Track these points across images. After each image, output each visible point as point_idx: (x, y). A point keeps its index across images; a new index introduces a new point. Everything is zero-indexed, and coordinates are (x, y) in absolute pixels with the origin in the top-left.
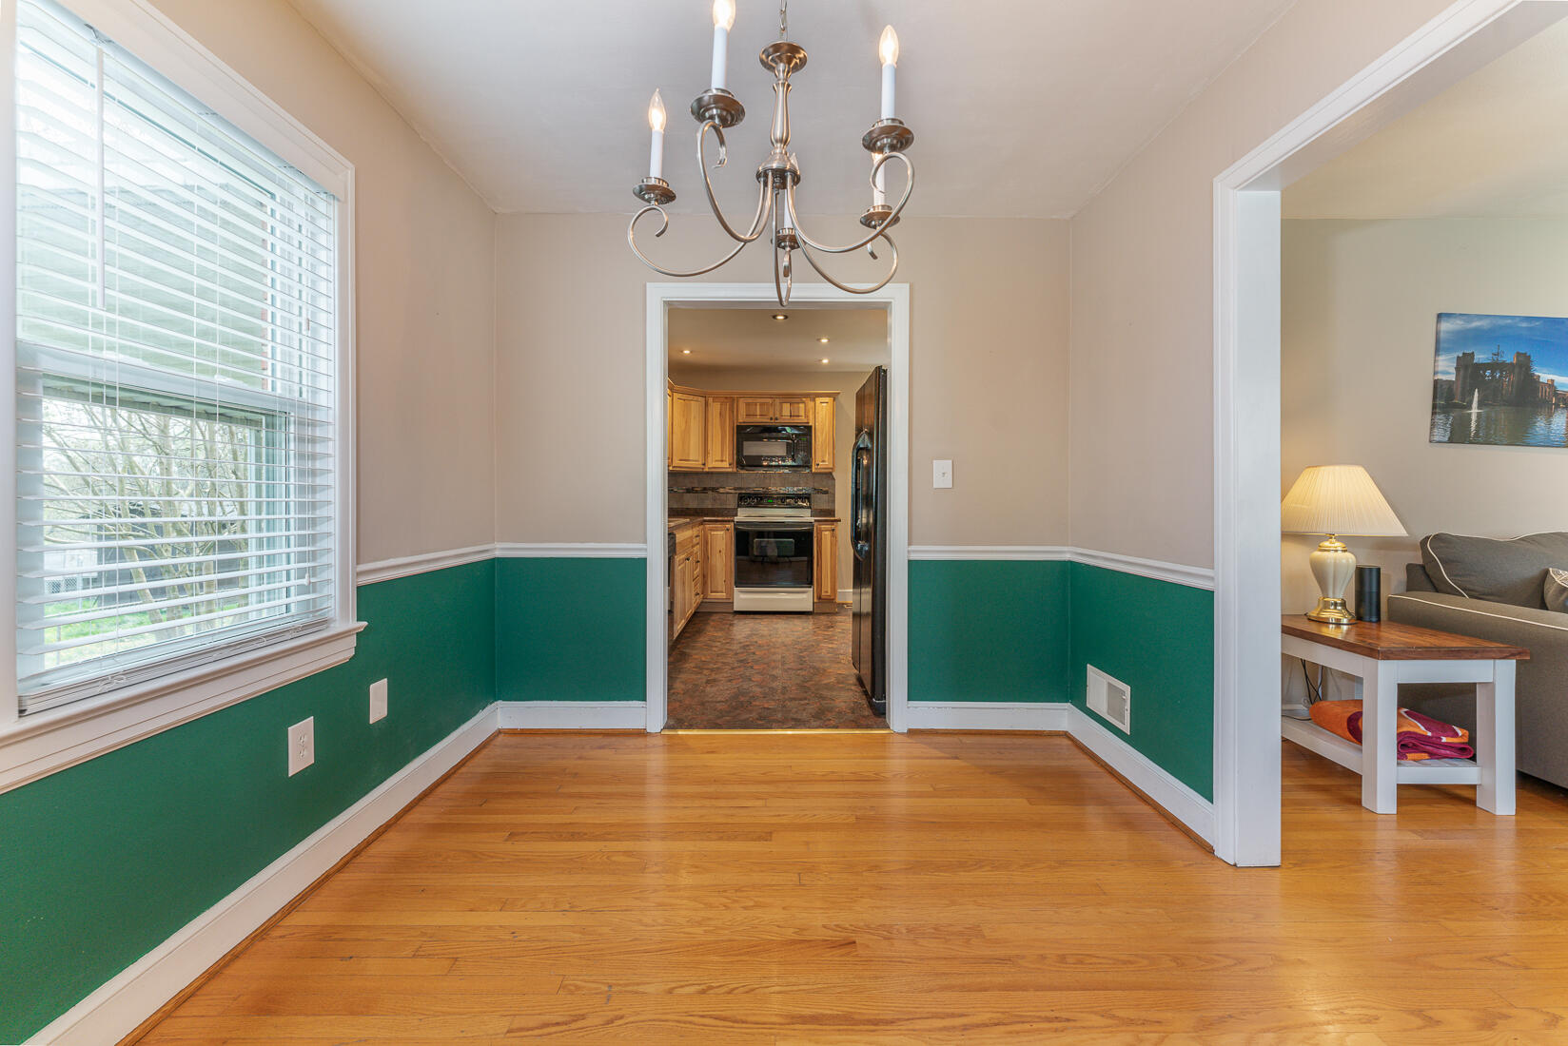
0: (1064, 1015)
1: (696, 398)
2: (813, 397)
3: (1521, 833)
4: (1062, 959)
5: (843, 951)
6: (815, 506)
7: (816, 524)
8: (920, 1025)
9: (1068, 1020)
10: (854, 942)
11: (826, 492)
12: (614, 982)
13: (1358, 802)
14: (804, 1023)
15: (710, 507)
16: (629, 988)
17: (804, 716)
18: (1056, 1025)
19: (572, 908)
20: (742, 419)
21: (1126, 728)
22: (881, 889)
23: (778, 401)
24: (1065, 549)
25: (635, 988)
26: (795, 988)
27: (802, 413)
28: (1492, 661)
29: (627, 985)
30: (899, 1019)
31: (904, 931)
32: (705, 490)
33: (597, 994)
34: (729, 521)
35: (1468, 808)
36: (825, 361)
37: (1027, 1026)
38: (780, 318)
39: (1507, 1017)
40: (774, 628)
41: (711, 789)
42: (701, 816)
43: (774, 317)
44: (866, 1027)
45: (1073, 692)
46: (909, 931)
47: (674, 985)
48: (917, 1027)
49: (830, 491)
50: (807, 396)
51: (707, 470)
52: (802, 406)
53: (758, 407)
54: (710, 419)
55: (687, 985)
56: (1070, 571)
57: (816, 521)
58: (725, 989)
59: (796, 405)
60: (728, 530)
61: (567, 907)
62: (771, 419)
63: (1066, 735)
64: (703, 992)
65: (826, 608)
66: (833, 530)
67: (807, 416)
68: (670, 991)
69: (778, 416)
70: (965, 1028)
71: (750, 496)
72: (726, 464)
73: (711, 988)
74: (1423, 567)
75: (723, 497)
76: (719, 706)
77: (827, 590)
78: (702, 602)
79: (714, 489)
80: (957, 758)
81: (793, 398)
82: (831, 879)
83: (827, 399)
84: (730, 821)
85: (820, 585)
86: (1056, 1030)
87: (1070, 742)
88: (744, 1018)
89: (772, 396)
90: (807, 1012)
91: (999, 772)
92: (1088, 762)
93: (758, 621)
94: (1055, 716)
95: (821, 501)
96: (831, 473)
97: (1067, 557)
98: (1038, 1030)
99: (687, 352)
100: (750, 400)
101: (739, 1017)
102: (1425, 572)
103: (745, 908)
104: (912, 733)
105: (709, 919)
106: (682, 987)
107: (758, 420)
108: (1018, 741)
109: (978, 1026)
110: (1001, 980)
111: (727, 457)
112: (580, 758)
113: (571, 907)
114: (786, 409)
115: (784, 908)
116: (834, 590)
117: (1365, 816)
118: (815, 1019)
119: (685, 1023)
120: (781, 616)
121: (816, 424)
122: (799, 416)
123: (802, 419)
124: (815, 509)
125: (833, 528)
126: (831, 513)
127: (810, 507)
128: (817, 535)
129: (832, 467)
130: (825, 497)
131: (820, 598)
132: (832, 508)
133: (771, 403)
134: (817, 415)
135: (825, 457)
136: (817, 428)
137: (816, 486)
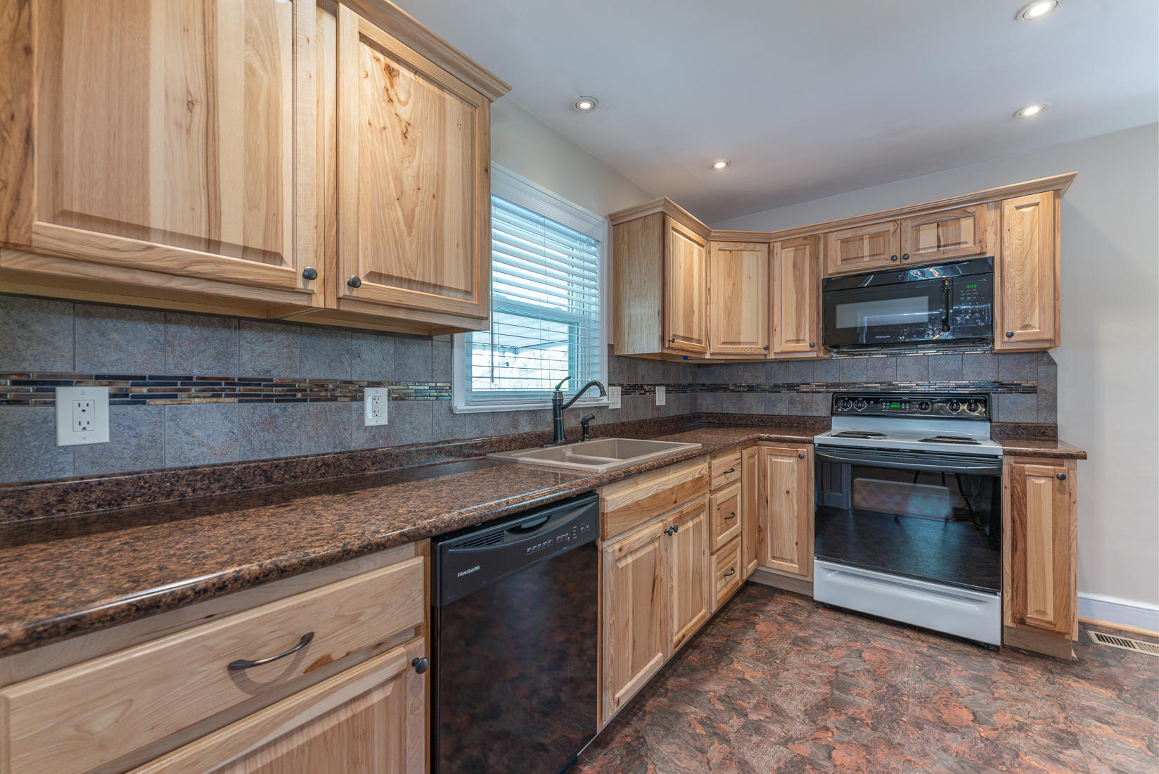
1: (751, 246)
2: (997, 199)
6: (1000, 417)
7: (1007, 460)
11: (1032, 390)
15: (785, 413)
20: (836, 265)
23: (910, 224)
27: (968, 236)
32: (776, 389)
34: (803, 442)
36: (1032, 111)
49: (1043, 386)
50: (982, 199)
51: (772, 356)
52: (967, 224)
53: (866, 242)
54: (777, 276)
57: (1006, 453)
59: (953, 224)
60: (801, 457)
62: (894, 258)
66: (1063, 478)
67: (980, 241)
69: (908, 249)
71: (853, 397)
72: (804, 346)
75: (806, 397)
77: (1041, 608)
78: (757, 570)
79: (791, 387)
81: (945, 212)
83: (1033, 198)
85: (1022, 593)
89: (895, 219)
96: (1044, 351)
99: (720, 165)
100: (848, 234)
107: (867, 263)
111: (806, 335)
114: (929, 235)
116: (1062, 610)
121: (1006, 253)
122: (959, 243)
123: (968, 247)
124: (1003, 426)
125: (1060, 470)
126: (1047, 433)
127: (990, 420)
128: (1013, 487)
129: (1049, 335)
130: (1030, 399)
131: (1021, 621)
132: (1050, 421)
133: (892, 229)
134: (1006, 234)
135: (1035, 319)
136: (1007, 259)
137: (1006, 377)
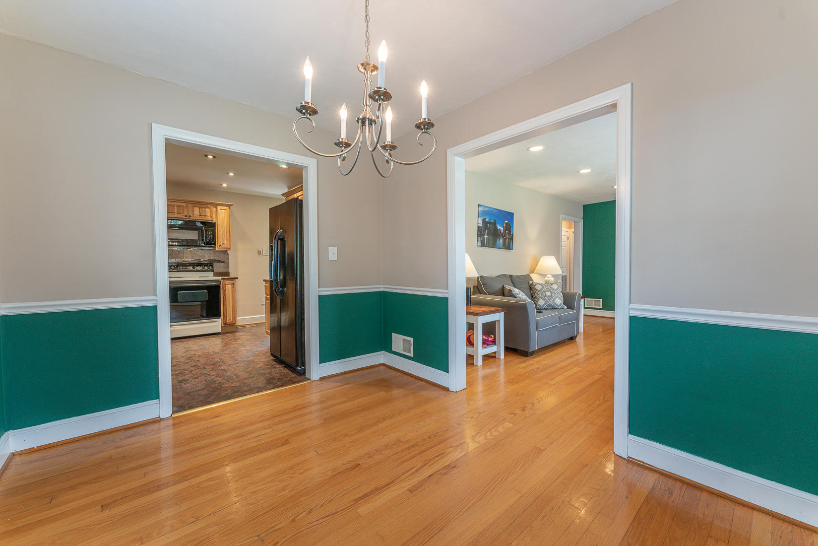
0: (441, 452)
2: (216, 205)
3: (506, 363)
4: (430, 437)
5: (357, 469)
6: (216, 271)
7: (222, 281)
8: (403, 477)
9: (443, 454)
10: (359, 464)
11: (223, 262)
12: (259, 533)
13: (473, 364)
14: (362, 499)
16: (270, 531)
17: (260, 385)
18: (441, 456)
19: (198, 519)
21: (412, 355)
22: (355, 442)
23: (190, 206)
24: (381, 286)
25: (273, 529)
26: (349, 490)
27: (208, 214)
28: (499, 313)
29: (267, 531)
30: (395, 480)
31: (375, 452)
33: (254, 543)
35: (495, 359)
36: (225, 185)
37: (433, 461)
38: (210, 157)
39: (525, 407)
40: (201, 345)
41: (235, 433)
42: (241, 447)
43: (206, 156)
44: (385, 488)
45: (386, 345)
46: (376, 451)
47: (293, 517)
48: (402, 479)
49: (226, 261)
50: (212, 204)
52: (208, 210)
53: (176, 208)
55: (299, 514)
56: (383, 296)
57: (222, 279)
58: (319, 506)
59: (203, 209)
61: (194, 519)
62: (186, 216)
63: (383, 365)
64: (310, 512)
65: (229, 329)
66: (234, 284)
67: (211, 217)
68: (293, 520)
69: (191, 215)
70: (417, 471)
73: (312, 509)
74: (477, 286)
76: (203, 392)
77: (230, 318)
80: (348, 384)
81: (202, 205)
82: (331, 447)
83: (225, 208)
84: (259, 443)
85: (225, 316)
86: (442, 458)
87: (384, 367)
88: (337, 511)
89: (186, 202)
90: (360, 495)
91: (368, 384)
92: (395, 372)
93: (185, 343)
94: (380, 358)
95: (219, 268)
96: (226, 251)
97: (382, 290)
98: (437, 460)
101: (335, 512)
102: (478, 288)
103: (301, 474)
104: (322, 379)
105: (287, 485)
106: (297, 516)
107: (176, 215)
108: (368, 371)
109: (420, 468)
110: (417, 452)
112: (117, 447)
113: (196, 519)
114: (197, 211)
115: (320, 466)
116: (234, 318)
117: (475, 368)
118: (365, 496)
119: (311, 527)
120: (201, 338)
121: (218, 222)
122: (206, 216)
123: (208, 218)
124: (216, 273)
125: (233, 282)
126: (227, 274)
127: (213, 271)
128: (223, 288)
129: (229, 247)
130: (222, 265)
131: (226, 324)
132: (228, 271)
133: (185, 206)
134: (218, 216)
135: (225, 242)
136: (219, 224)
137: (217, 258)
